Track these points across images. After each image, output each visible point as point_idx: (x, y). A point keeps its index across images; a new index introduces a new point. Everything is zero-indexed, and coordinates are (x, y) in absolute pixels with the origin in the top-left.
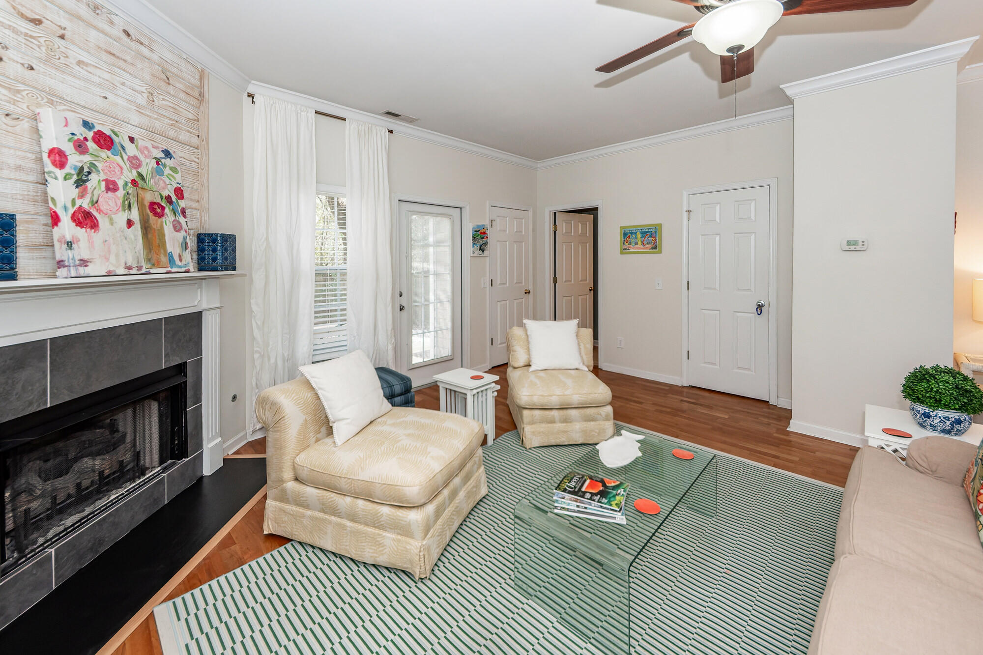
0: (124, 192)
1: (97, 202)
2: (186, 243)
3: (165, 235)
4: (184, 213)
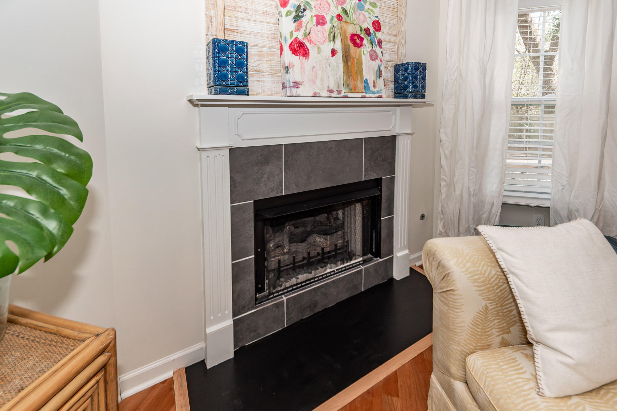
0: (331, 25)
1: (309, 34)
2: (381, 72)
3: (362, 64)
4: (380, 43)
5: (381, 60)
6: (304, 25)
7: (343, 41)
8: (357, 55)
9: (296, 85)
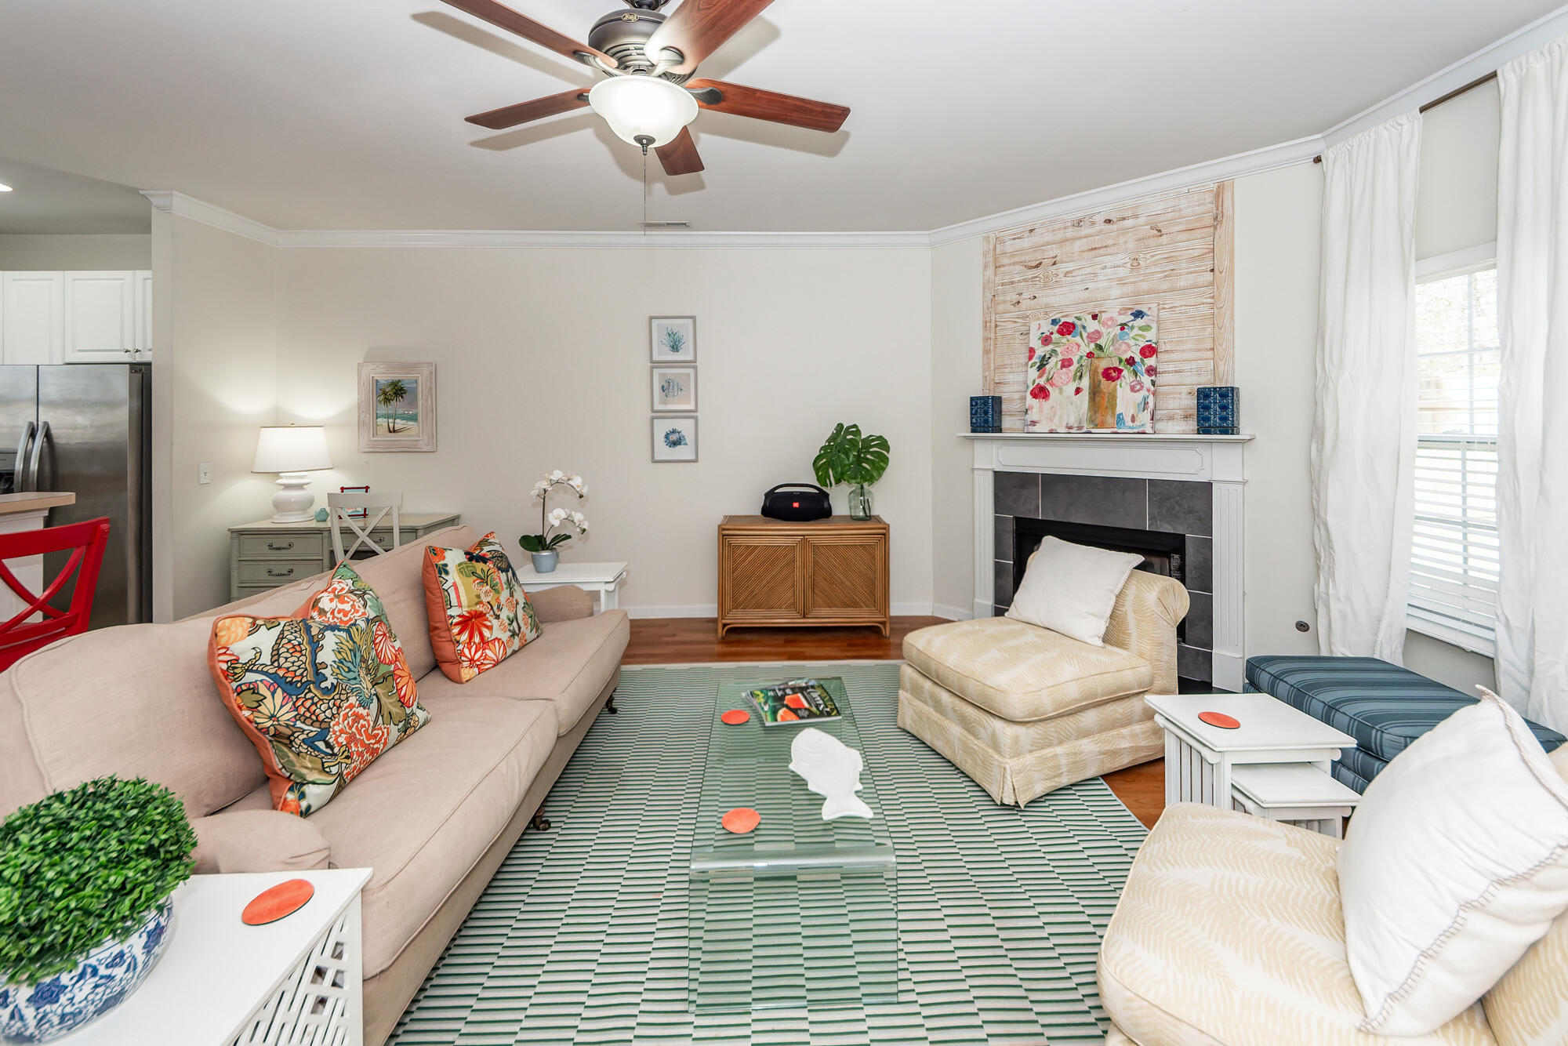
0: (1078, 365)
1: (1052, 378)
3: (1116, 398)
4: (1151, 371)
5: (1148, 390)
6: (1047, 371)
7: (1092, 377)
8: (1110, 389)
9: (1033, 423)
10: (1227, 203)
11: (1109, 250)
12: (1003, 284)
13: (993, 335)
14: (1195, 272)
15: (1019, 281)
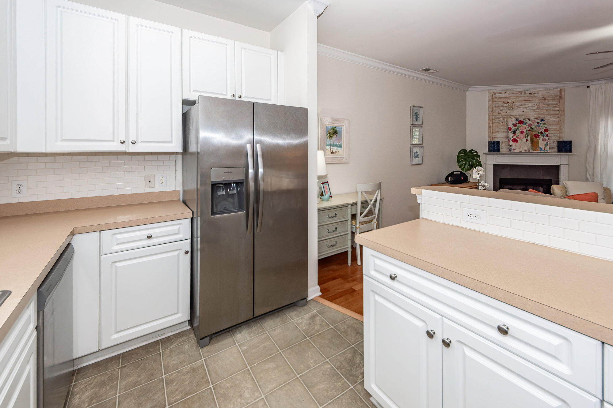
0: (526, 133)
1: (518, 136)
2: (547, 144)
3: (539, 143)
4: (547, 136)
5: (548, 141)
6: (516, 134)
7: (531, 137)
8: (537, 140)
9: (514, 149)
10: (563, 94)
11: (529, 102)
12: (495, 107)
13: (492, 122)
14: (554, 110)
15: (501, 107)
